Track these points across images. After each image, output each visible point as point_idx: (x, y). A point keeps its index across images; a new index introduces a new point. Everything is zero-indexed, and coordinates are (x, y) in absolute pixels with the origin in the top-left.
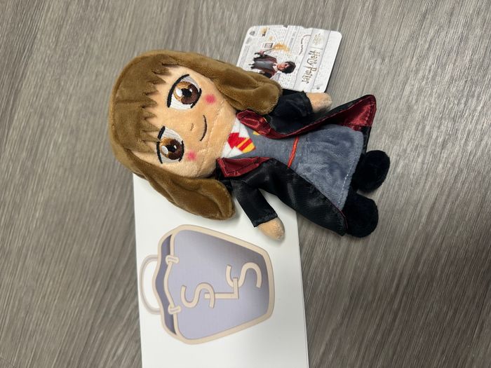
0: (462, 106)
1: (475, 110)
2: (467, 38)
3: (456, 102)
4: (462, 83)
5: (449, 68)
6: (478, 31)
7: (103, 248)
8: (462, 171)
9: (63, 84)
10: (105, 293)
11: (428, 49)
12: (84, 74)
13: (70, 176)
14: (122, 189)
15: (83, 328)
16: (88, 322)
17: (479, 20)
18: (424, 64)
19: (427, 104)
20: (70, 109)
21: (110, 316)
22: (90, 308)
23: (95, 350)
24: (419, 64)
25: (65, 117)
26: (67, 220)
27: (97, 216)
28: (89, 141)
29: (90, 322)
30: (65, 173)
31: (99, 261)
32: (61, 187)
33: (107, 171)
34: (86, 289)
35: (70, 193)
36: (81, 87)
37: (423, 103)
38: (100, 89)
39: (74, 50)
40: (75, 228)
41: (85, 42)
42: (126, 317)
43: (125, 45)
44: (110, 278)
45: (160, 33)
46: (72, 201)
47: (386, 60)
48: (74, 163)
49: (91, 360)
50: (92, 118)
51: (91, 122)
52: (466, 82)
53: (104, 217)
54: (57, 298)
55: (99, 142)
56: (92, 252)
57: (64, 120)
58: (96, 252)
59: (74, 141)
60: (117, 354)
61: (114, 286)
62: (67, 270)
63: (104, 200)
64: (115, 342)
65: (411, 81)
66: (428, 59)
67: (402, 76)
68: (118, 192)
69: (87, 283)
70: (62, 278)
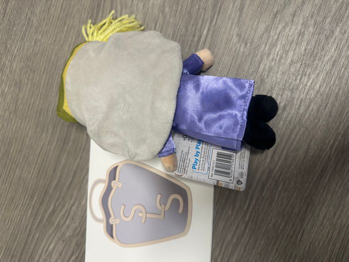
0: (298, 81)
1: (306, 85)
2: (304, 33)
3: (294, 78)
4: (299, 65)
5: (291, 54)
6: (311, 29)
8: (295, 127)
9: (9, 46)
10: (40, 205)
11: (277, 39)
12: (25, 40)
13: (14, 117)
14: (53, 129)
15: (24, 231)
17: (313, 22)
18: (274, 50)
19: (274, 78)
20: (15, 67)
21: (44, 222)
22: (29, 216)
23: (32, 247)
24: (270, 49)
25: (11, 72)
26: (12, 151)
27: (35, 148)
28: (29, 91)
29: (29, 227)
30: (10, 115)
31: (36, 182)
32: (7, 126)
33: (42, 115)
34: (26, 203)
35: (14, 130)
36: (23, 50)
37: (272, 78)
38: (38, 52)
39: (18, 21)
40: (17, 157)
41: (27, 15)
42: (56, 223)
43: (58, 20)
44: (44, 195)
45: (84, 13)
46: (15, 136)
47: (248, 45)
48: (17, 108)
49: (29, 254)
50: (32, 74)
51: (31, 78)
52: (301, 64)
53: (40, 149)
54: (4, 208)
55: (37, 94)
56: (31, 175)
57: (9, 74)
58: (34, 175)
59: (17, 91)
60: (49, 250)
61: (47, 200)
62: (11, 188)
63: (40, 137)
64: (47, 241)
65: (264, 61)
66: (277, 46)
67: (258, 57)
68: (50, 132)
69: (26, 198)
70: (7, 193)
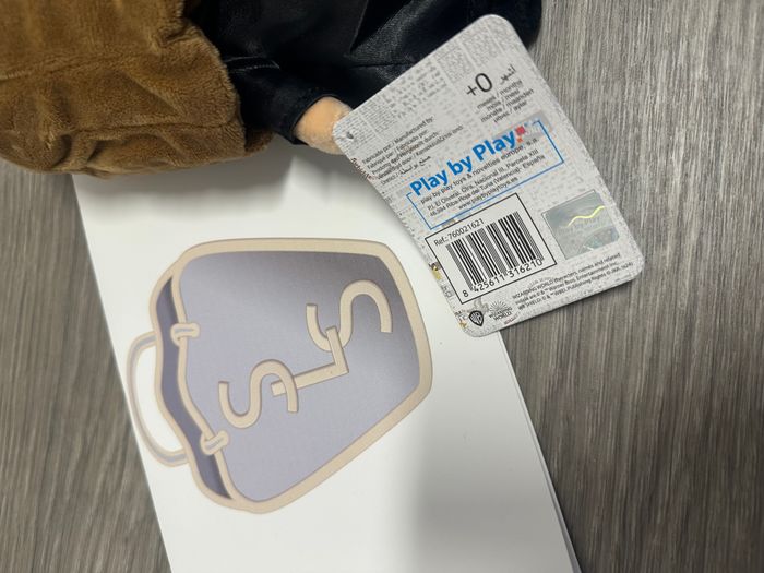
7: (29, 357)
16: (27, 523)
44: (54, 417)
